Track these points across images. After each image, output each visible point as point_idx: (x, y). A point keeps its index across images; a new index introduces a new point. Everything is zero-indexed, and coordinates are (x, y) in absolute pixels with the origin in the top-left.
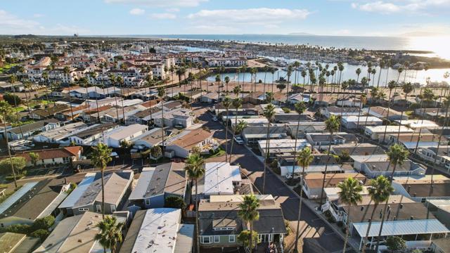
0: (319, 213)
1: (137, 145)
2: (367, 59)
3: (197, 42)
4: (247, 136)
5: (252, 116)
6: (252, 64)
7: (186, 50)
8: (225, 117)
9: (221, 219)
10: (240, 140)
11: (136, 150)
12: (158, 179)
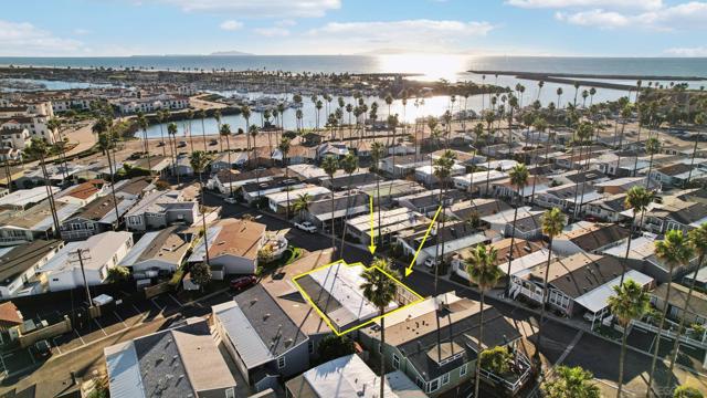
0: (509, 301)
1: (143, 271)
2: (359, 86)
3: (56, 70)
4: (322, 217)
5: (294, 186)
6: (197, 104)
7: (42, 86)
8: (253, 194)
9: (436, 347)
10: (312, 225)
11: (149, 281)
12: (265, 319)
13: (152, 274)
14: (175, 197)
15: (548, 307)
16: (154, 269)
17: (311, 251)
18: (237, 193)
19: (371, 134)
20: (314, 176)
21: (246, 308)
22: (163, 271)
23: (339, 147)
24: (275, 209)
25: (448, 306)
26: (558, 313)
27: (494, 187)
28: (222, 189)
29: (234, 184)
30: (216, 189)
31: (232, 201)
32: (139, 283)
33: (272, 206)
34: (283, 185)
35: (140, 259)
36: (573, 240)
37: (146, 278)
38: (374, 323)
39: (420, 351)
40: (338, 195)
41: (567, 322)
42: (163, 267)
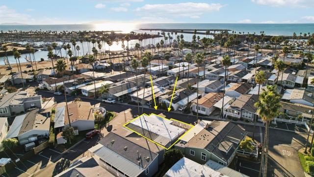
0: (224, 120)
8: (71, 88)
9: (220, 145)
10: (112, 100)
11: (33, 144)
12: (126, 149)
13: (33, 139)
14: (25, 94)
15: (241, 119)
16: (34, 136)
17: (119, 112)
18: (61, 89)
19: (113, 56)
20: (99, 76)
21: (110, 146)
22: (40, 136)
23: (103, 62)
24: (87, 95)
25: (210, 125)
26: (247, 121)
27: (186, 73)
28: (49, 88)
29: (57, 84)
30: (46, 89)
31: (59, 93)
32: (27, 146)
33: (84, 93)
34: (85, 82)
35: (21, 132)
36: (235, 90)
37: (31, 142)
38: (180, 140)
39: (215, 148)
40: (118, 84)
41: (253, 124)
42: (39, 134)
